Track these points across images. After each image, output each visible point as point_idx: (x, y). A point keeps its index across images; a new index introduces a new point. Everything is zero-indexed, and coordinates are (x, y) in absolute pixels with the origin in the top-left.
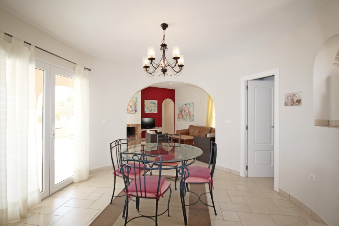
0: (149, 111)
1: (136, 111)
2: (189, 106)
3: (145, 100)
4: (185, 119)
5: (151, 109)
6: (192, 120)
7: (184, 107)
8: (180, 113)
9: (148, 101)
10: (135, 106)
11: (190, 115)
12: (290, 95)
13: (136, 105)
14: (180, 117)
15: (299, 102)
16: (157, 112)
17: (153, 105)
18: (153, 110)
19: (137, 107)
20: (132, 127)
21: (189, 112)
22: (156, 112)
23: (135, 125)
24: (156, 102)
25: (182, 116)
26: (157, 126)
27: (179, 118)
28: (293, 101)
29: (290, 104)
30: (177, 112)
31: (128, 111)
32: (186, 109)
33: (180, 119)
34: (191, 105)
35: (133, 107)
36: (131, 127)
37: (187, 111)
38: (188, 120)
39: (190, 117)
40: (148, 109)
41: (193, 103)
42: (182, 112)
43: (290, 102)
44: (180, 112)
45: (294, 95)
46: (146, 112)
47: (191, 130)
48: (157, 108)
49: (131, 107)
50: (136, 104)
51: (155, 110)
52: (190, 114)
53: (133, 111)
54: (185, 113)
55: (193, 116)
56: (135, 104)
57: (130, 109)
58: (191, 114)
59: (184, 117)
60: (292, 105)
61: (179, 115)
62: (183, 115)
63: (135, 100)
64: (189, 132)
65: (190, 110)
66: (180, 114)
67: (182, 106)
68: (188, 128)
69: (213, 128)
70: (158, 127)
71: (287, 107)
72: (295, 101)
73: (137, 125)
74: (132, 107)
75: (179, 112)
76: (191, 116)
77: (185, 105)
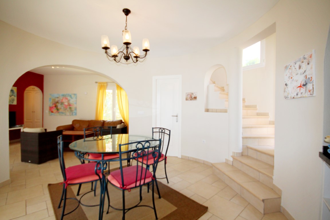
2: (69, 98)
4: (62, 113)
6: (74, 114)
7: (61, 98)
8: (54, 105)
11: (70, 108)
12: (190, 93)
14: (54, 110)
15: (195, 98)
21: (69, 105)
25: (58, 110)
26: (18, 124)
27: (52, 112)
28: (191, 98)
29: (190, 99)
30: (48, 104)
32: (65, 101)
33: (52, 113)
34: (73, 96)
37: (66, 104)
38: (68, 113)
39: (71, 111)
41: (75, 94)
42: (57, 104)
43: (189, 98)
44: (55, 104)
45: (192, 94)
48: (16, 98)
51: (13, 100)
52: (71, 107)
54: (63, 105)
55: (76, 109)
58: (73, 107)
59: (60, 111)
60: (191, 100)
61: (51, 108)
65: (71, 102)
66: (54, 107)
67: (58, 98)
68: (71, 123)
70: (20, 125)
71: (187, 101)
72: (193, 97)
75: (52, 104)
76: (73, 109)
77: (63, 96)
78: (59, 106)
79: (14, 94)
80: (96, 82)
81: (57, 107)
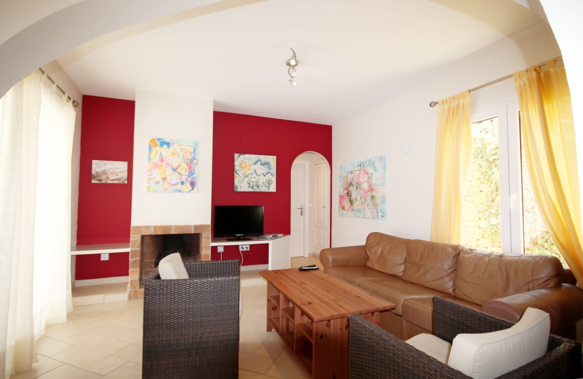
0: (247, 185)
1: (193, 184)
2: (370, 170)
3: (236, 155)
4: (358, 210)
5: (254, 180)
6: (380, 214)
7: (357, 172)
8: (346, 192)
9: (247, 156)
10: (190, 167)
11: (372, 197)
13: (193, 165)
14: (347, 204)
16: (275, 191)
17: (261, 170)
18: (261, 183)
19: (196, 171)
20: (176, 233)
21: (371, 189)
22: (273, 188)
23: (190, 227)
24: (272, 160)
25: (351, 202)
26: (269, 233)
27: (343, 208)
30: (338, 190)
31: (166, 185)
32: (363, 179)
33: (344, 212)
34: (377, 163)
35: (183, 172)
36: (173, 232)
37: (365, 186)
38: (368, 213)
39: (375, 205)
40: (247, 179)
41: (381, 158)
42: (351, 189)
44: (346, 189)
46: (239, 190)
47: (373, 250)
48: (274, 179)
49: (175, 170)
50: (195, 161)
51: (269, 183)
52: (374, 194)
53: (182, 183)
54: (360, 191)
55: (383, 202)
56: (191, 162)
57: (173, 178)
58: (378, 195)
59: (357, 204)
61: (341, 198)
62: (352, 198)
63: (192, 150)
64: (368, 258)
65: (374, 181)
66: (346, 196)
67: (352, 172)
68: (363, 243)
69: (466, 252)
73: (196, 227)
74: (179, 170)
75: (343, 188)
76: (378, 201)
77: (359, 168)
78: (354, 193)
79: (271, 171)
80: (433, 104)
81: (351, 196)
